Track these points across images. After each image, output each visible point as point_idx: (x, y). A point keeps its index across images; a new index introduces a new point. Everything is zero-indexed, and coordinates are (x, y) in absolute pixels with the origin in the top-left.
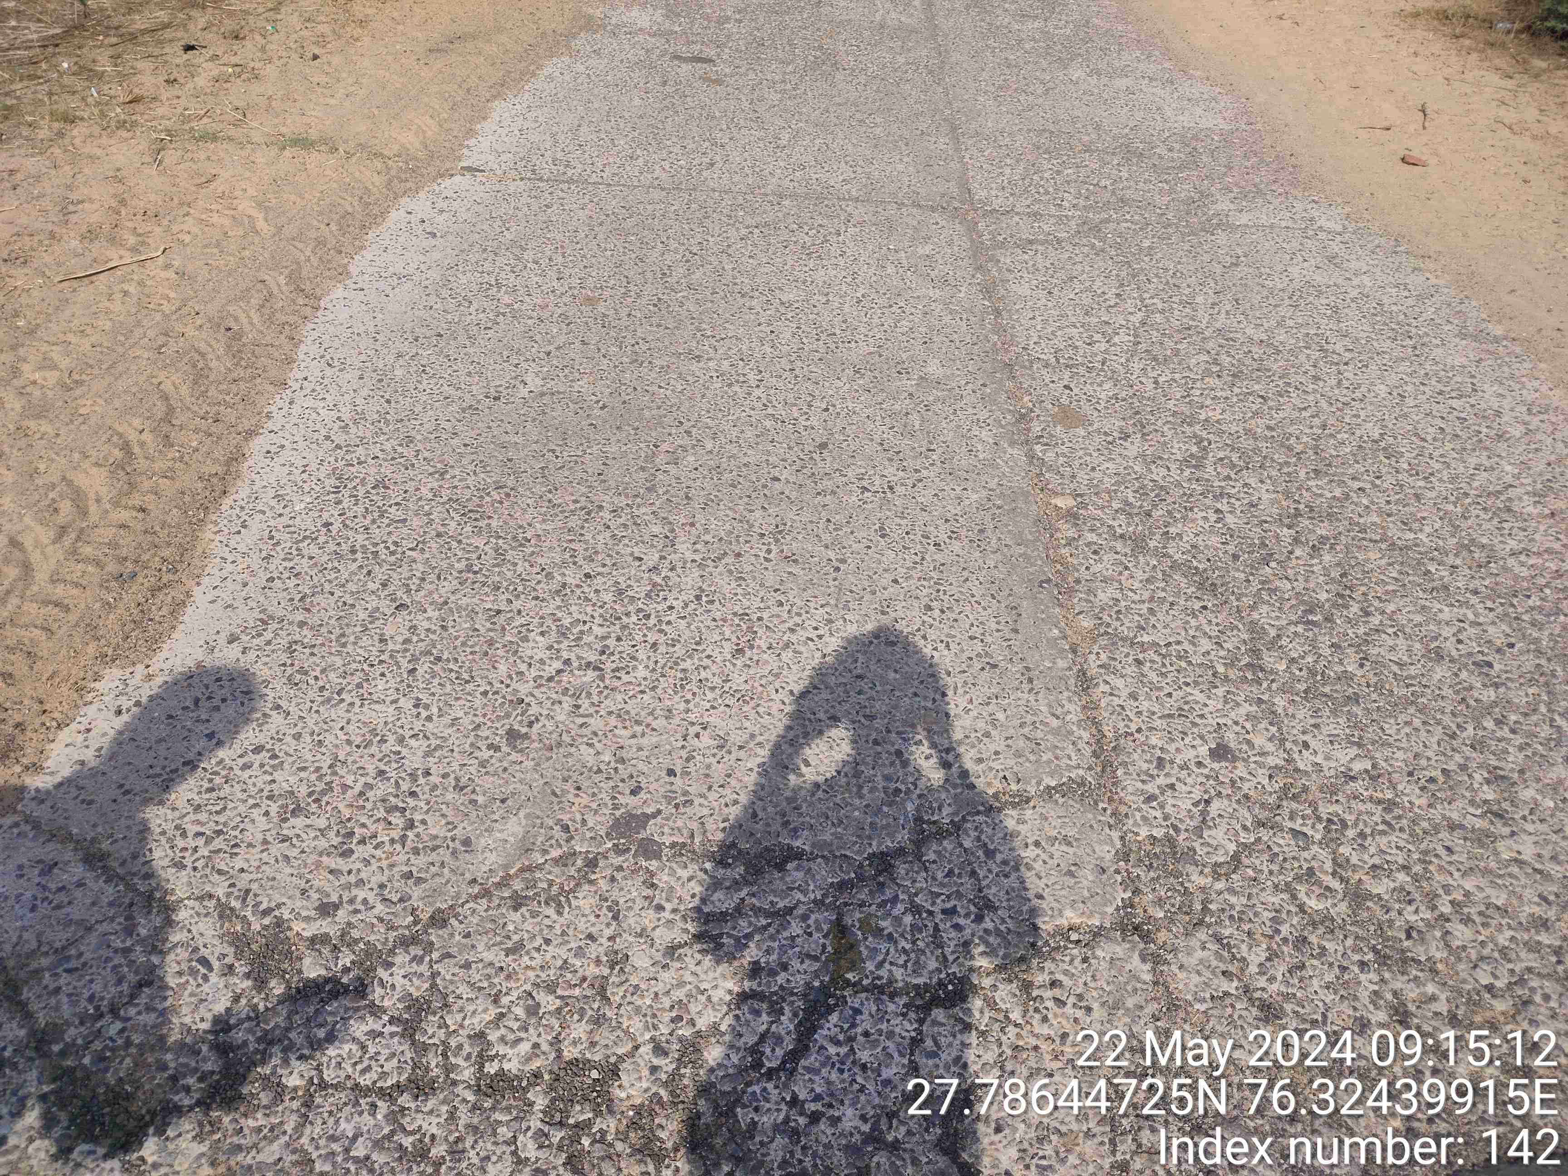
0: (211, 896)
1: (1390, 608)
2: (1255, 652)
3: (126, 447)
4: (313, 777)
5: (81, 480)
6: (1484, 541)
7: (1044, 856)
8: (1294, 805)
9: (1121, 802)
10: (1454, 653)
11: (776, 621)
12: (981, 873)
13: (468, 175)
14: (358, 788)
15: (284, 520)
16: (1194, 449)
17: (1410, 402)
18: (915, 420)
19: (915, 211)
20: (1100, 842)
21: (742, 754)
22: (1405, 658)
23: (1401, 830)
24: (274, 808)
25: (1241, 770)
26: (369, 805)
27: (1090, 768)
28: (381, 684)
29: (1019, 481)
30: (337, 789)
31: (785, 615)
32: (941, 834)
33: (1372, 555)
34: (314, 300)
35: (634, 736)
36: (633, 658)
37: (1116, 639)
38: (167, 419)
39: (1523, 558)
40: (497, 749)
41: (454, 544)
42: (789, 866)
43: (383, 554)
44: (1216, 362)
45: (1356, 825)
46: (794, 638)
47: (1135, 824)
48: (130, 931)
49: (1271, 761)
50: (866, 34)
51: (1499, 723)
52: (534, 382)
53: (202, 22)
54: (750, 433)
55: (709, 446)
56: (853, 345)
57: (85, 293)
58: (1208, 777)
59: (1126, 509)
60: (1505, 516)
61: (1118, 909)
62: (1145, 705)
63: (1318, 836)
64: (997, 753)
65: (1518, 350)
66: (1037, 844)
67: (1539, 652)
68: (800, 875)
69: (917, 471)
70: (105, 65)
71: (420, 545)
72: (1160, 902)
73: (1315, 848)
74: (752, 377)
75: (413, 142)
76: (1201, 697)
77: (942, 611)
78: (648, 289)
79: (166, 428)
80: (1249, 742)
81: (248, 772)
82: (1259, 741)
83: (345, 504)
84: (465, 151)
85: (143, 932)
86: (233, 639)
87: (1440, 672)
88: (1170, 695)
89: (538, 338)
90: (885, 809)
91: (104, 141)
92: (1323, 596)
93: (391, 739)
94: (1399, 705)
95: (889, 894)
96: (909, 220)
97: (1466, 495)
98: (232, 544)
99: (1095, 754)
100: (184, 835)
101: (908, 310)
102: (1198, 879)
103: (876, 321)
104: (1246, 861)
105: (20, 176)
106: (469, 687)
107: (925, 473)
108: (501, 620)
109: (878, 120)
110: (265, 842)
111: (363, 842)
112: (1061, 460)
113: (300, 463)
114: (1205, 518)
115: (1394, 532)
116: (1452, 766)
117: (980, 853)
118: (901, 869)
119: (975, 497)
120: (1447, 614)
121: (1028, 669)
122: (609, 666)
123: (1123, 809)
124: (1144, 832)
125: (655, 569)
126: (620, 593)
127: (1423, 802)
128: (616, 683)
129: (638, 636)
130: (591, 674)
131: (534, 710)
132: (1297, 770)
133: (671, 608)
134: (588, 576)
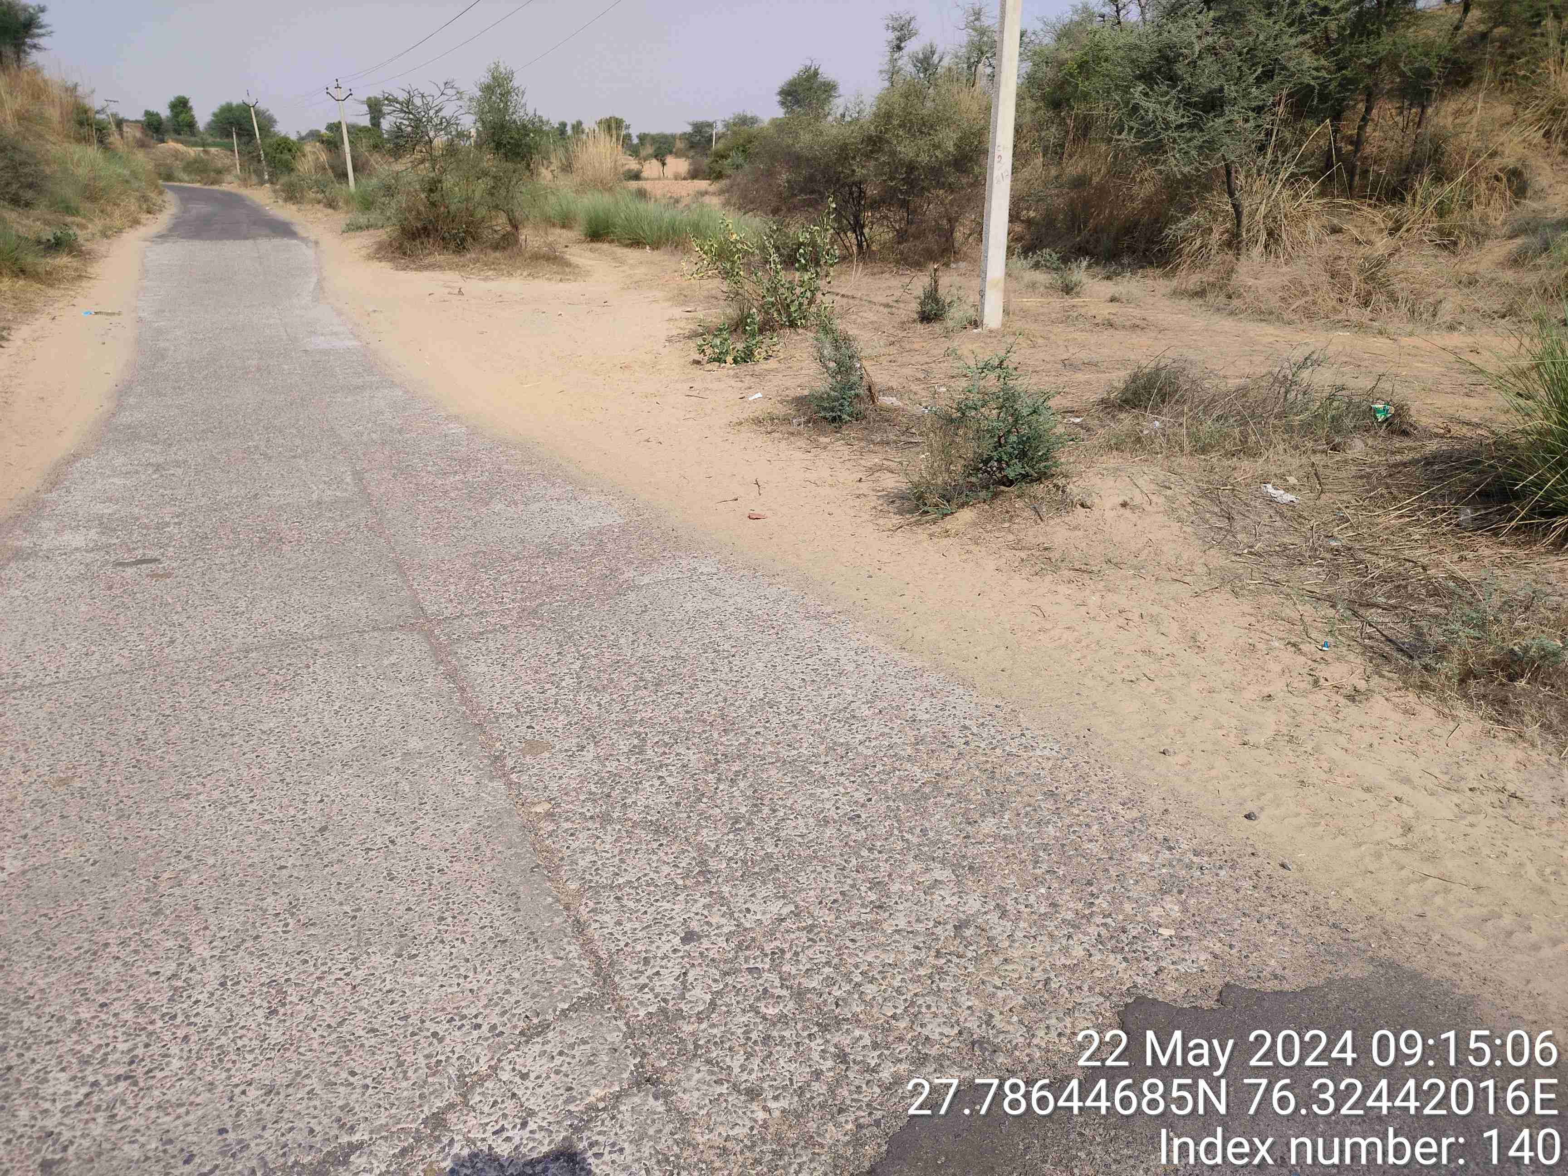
1: (789, 803)
2: (704, 863)
6: (842, 740)
7: (568, 1060)
8: (747, 953)
9: (621, 999)
10: (836, 817)
11: (303, 976)
12: (519, 1093)
16: (636, 742)
17: (780, 668)
18: (405, 786)
19: (376, 634)
20: (610, 1032)
21: (291, 1090)
22: (804, 831)
23: (821, 940)
25: (706, 943)
27: (594, 984)
29: (503, 803)
31: (312, 969)
32: (482, 1080)
33: (772, 773)
37: (596, 890)
39: (867, 743)
42: (352, 1158)
44: (642, 679)
45: (791, 948)
47: (636, 1009)
49: (726, 930)
50: (305, 512)
51: (870, 850)
54: (250, 840)
55: (211, 861)
56: (337, 746)
58: (682, 958)
59: (592, 798)
60: (852, 721)
61: (632, 1073)
62: (628, 926)
63: (767, 967)
64: (517, 1002)
65: (843, 618)
66: (561, 1053)
67: (887, 798)
68: (364, 1159)
69: (413, 823)
73: (766, 975)
74: (245, 797)
76: (668, 906)
77: (454, 917)
80: (708, 923)
82: (714, 920)
87: (829, 831)
88: (646, 912)
90: (430, 1080)
92: (743, 810)
94: (804, 862)
95: (445, 1141)
96: (372, 642)
97: (826, 715)
99: (596, 974)
101: (383, 708)
102: (688, 1028)
103: (355, 722)
104: (719, 1002)
107: (420, 822)
109: (329, 574)
112: (534, 779)
114: (652, 786)
115: (784, 753)
116: (846, 888)
117: (517, 1079)
118: (451, 1117)
119: (467, 826)
120: (827, 794)
121: (532, 933)
123: (624, 1003)
124: (642, 1013)
125: (174, 976)
126: (141, 1007)
127: (833, 917)
128: (151, 1082)
129: (168, 1036)
130: (122, 1085)
131: (67, 1135)
132: (745, 929)
133: (197, 1002)
134: (103, 1005)
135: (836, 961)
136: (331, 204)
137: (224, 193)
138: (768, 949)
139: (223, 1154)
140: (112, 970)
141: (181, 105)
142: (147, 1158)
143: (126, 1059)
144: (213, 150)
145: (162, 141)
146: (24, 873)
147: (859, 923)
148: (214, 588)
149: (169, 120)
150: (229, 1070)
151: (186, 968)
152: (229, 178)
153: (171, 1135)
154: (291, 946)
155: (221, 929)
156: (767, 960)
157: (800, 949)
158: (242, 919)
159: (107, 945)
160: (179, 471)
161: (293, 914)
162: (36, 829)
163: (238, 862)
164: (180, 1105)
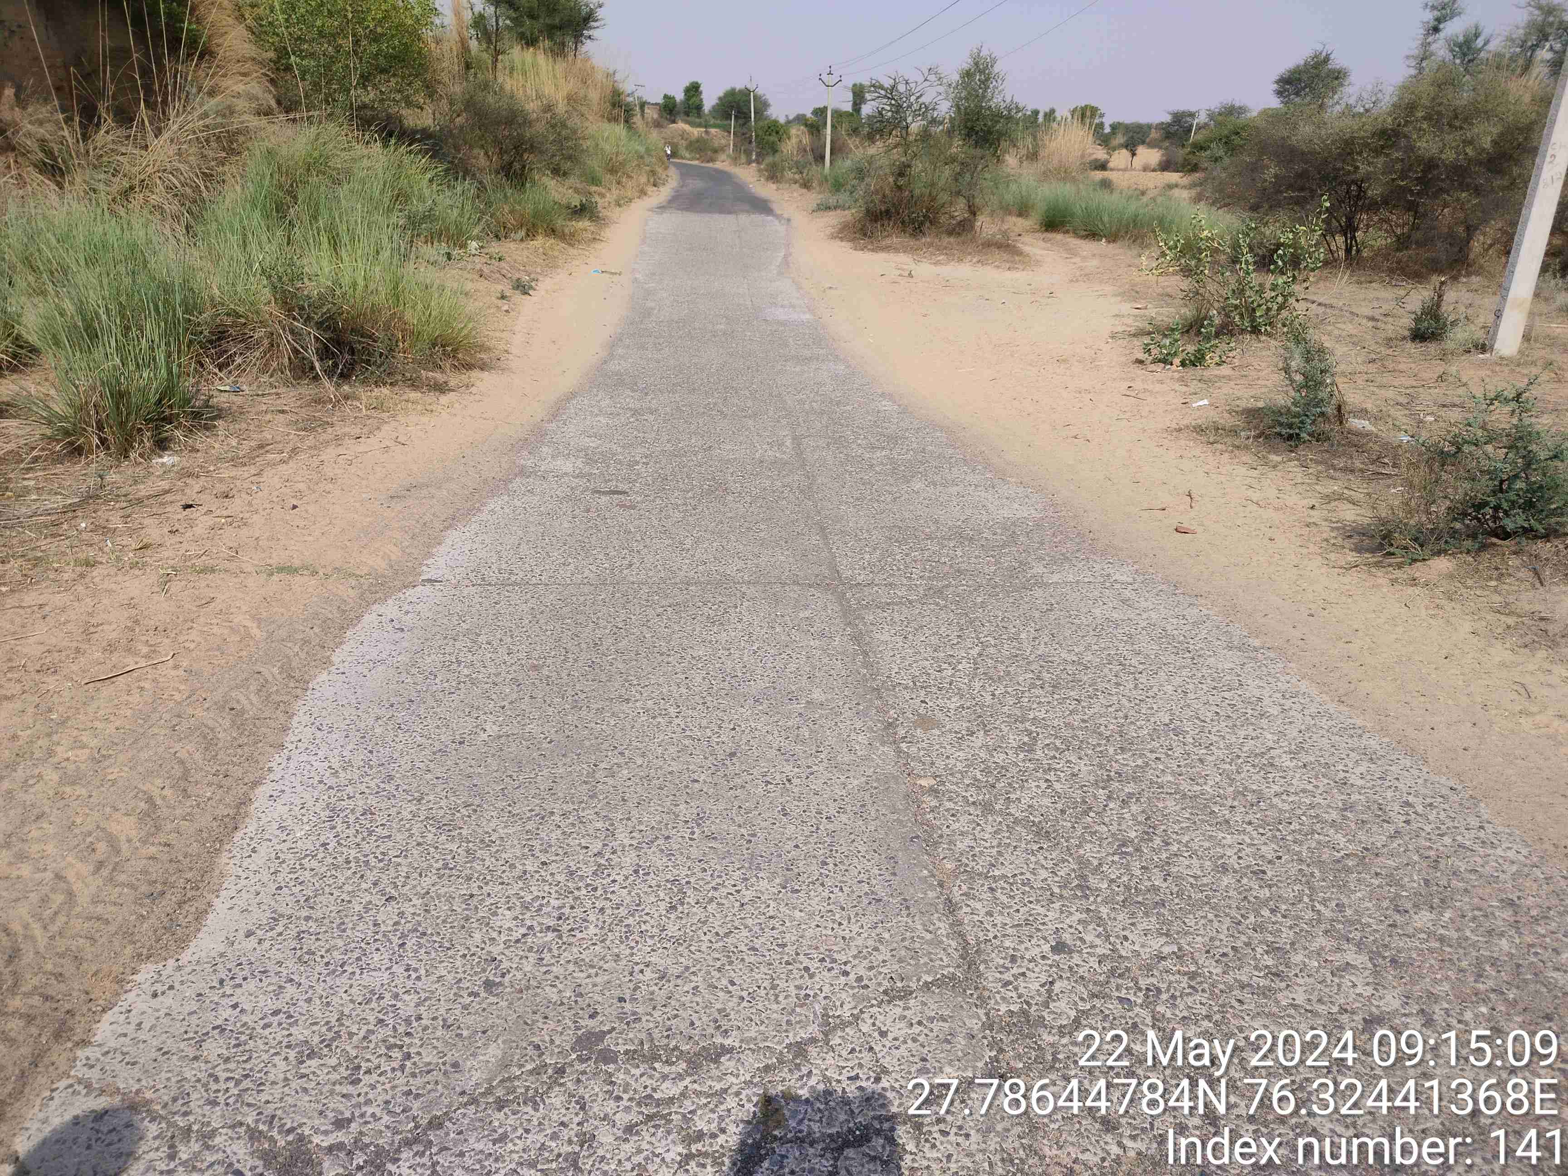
0: (241, 1124)
1: (1185, 839)
2: (1083, 877)
3: (150, 800)
4: (324, 1029)
5: (113, 828)
6: (1255, 787)
7: (928, 1032)
8: (1120, 981)
9: (984, 988)
10: (1236, 866)
11: (701, 883)
12: (877, 1049)
13: (428, 585)
14: (362, 1034)
15: (288, 845)
16: (1026, 739)
20: (970, 1017)
22: (1199, 873)
23: (1203, 991)
24: (292, 1054)
25: (1076, 959)
26: (372, 1046)
27: (959, 966)
28: (376, 957)
29: (890, 769)
30: (345, 1037)
31: (709, 878)
32: (844, 1025)
33: (1169, 804)
34: (304, 684)
35: (589, 976)
36: (585, 920)
37: (972, 875)
38: (185, 776)
39: (1284, 797)
40: (476, 995)
41: (432, 850)
42: (722, 1059)
43: (373, 862)
44: (1039, 678)
45: (1168, 990)
46: (716, 894)
47: (996, 1003)
48: (172, 1157)
49: (1099, 951)
51: (1272, 911)
52: (492, 729)
53: (197, 488)
57: (107, 690)
58: (1051, 966)
59: (975, 783)
61: (986, 1064)
62: (999, 919)
63: (1140, 1001)
64: (884, 961)
67: (1301, 861)
68: (732, 1063)
70: (116, 522)
71: (404, 853)
72: (1019, 1057)
73: (1138, 1009)
75: (381, 564)
76: (1042, 911)
78: (584, 656)
79: (182, 784)
80: (1081, 939)
81: (269, 1030)
82: (1089, 938)
83: (339, 829)
84: (424, 568)
85: (184, 1157)
86: (249, 934)
87: (1226, 880)
88: (1018, 911)
89: (494, 697)
90: (798, 1010)
91: (120, 578)
92: (1133, 834)
93: (388, 996)
94: (1194, 906)
95: (804, 1070)
96: (791, 594)
97: (1239, 757)
98: (245, 864)
99: (962, 957)
100: (217, 1080)
102: (1048, 1038)
104: (1084, 1022)
105: (47, 609)
106: (450, 953)
108: (474, 902)
110: (286, 1079)
111: (368, 1072)
112: (922, 753)
113: (298, 802)
114: (1038, 786)
115: (1185, 786)
116: (1239, 944)
117: (877, 1035)
118: (813, 1052)
120: (1229, 839)
121: (905, 900)
122: (565, 928)
123: (986, 993)
124: (1003, 1008)
125: (599, 854)
126: (572, 873)
127: (1219, 970)
128: (572, 940)
129: (588, 904)
130: (551, 935)
131: (505, 965)
132: (1121, 957)
133: (614, 881)
134: (544, 863)
135: (1217, 1017)
136: (806, 185)
137: (717, 171)
138: (1143, 983)
139: (621, 1020)
140: (553, 835)
141: (694, 90)
142: (562, 1004)
143: (556, 914)
144: (713, 131)
145: (674, 122)
146: (500, 737)
147: (1249, 985)
148: (669, 525)
149: (682, 102)
150: (632, 948)
151: (609, 849)
152: (723, 157)
153: (582, 990)
154: (695, 853)
155: (640, 823)
156: (1141, 994)
157: (1178, 994)
158: (658, 818)
159: (552, 813)
160: (652, 418)
161: (699, 825)
162: (511, 703)
163: (660, 768)
164: (593, 967)
